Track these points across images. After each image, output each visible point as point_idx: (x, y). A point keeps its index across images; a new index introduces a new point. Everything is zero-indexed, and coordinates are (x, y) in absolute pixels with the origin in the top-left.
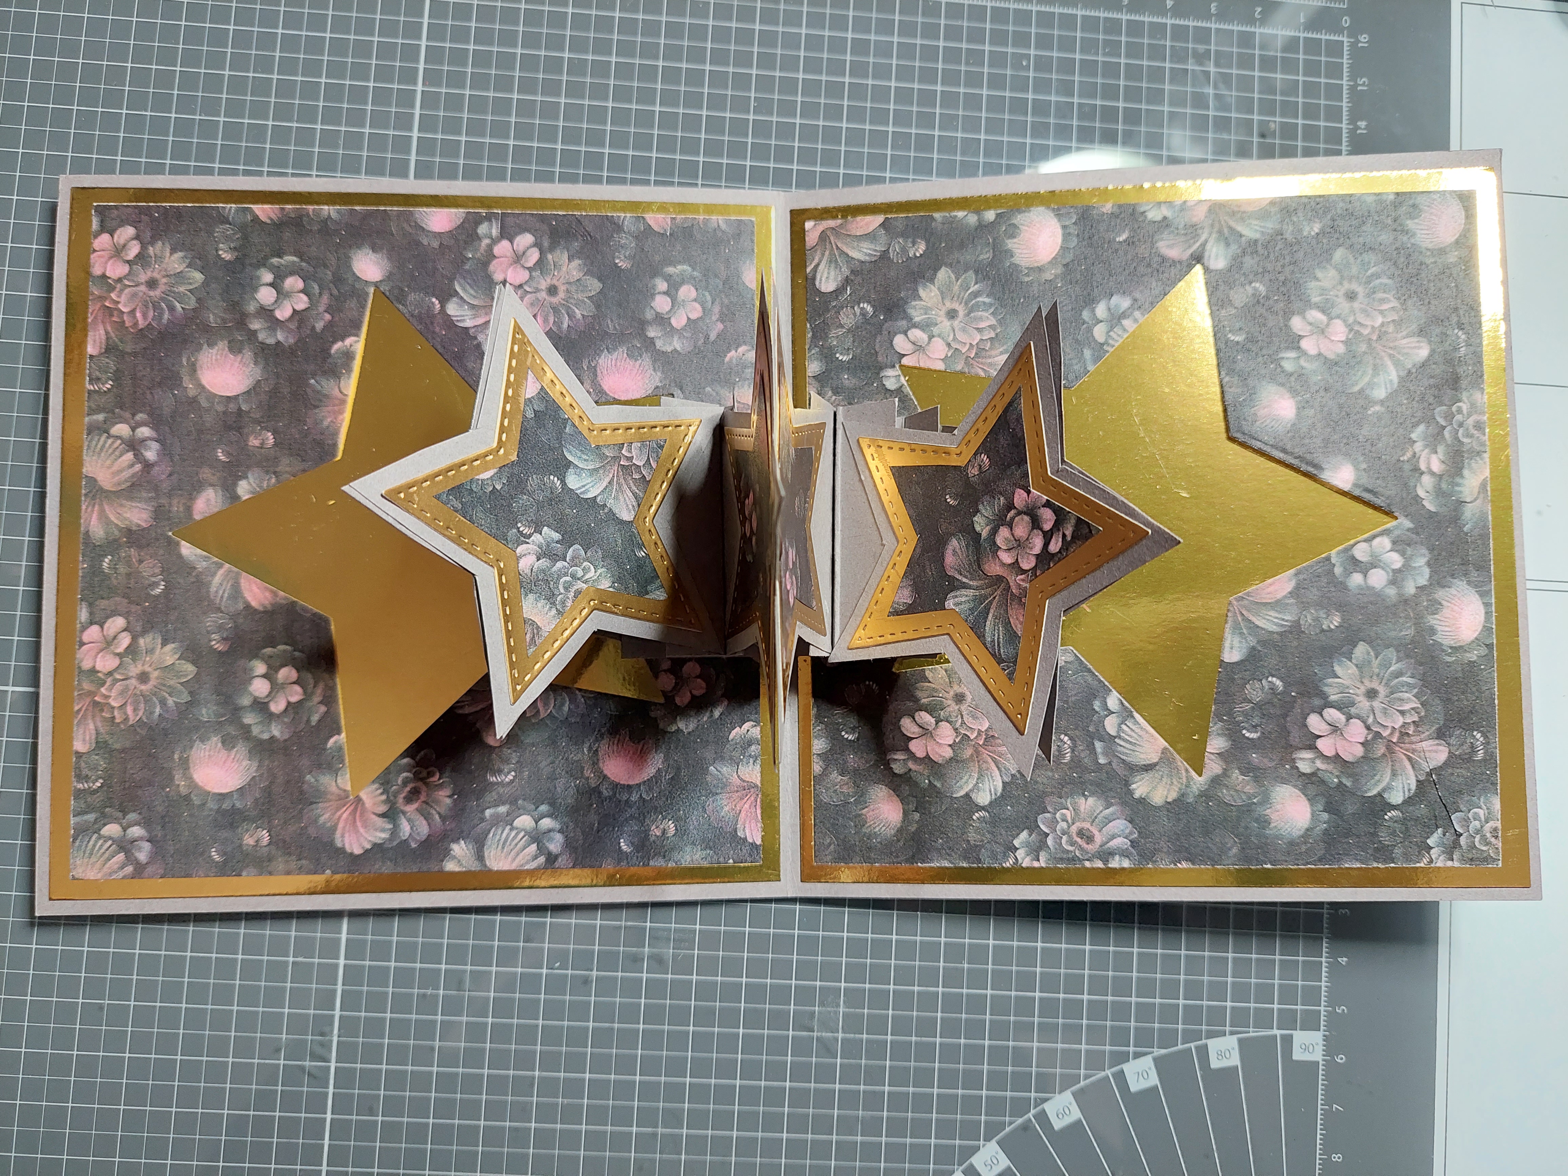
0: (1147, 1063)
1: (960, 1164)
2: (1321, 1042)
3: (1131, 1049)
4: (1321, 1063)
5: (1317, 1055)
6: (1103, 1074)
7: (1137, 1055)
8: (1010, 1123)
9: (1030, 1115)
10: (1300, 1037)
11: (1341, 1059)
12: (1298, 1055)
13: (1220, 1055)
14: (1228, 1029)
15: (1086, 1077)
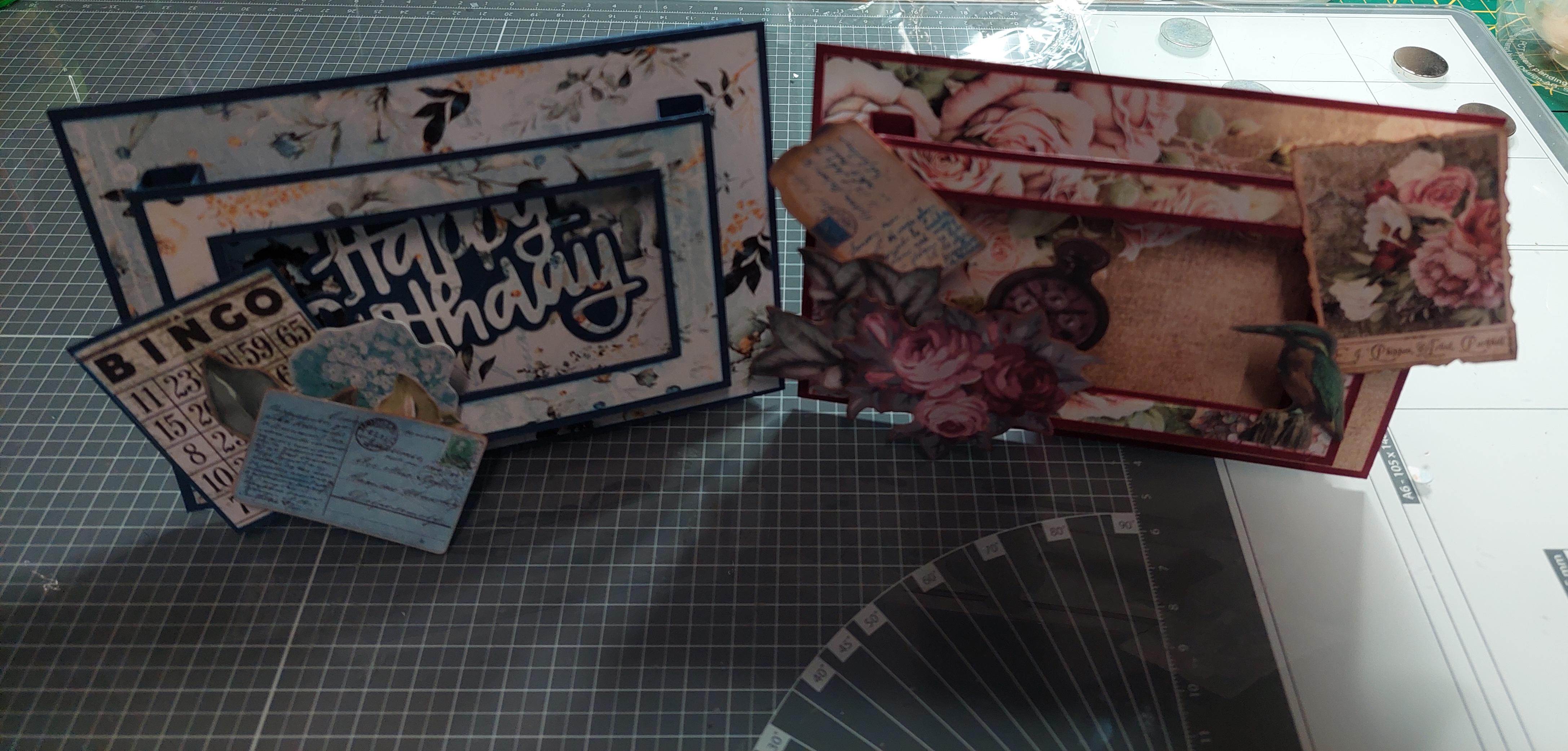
0: (994, 538)
1: (844, 623)
2: (1136, 521)
3: (979, 529)
4: (1140, 536)
5: (1135, 529)
6: (959, 548)
7: (985, 534)
8: (885, 588)
9: (901, 581)
10: (1118, 518)
11: (1155, 532)
12: (1118, 530)
13: (1054, 531)
14: (1056, 512)
15: (944, 551)
